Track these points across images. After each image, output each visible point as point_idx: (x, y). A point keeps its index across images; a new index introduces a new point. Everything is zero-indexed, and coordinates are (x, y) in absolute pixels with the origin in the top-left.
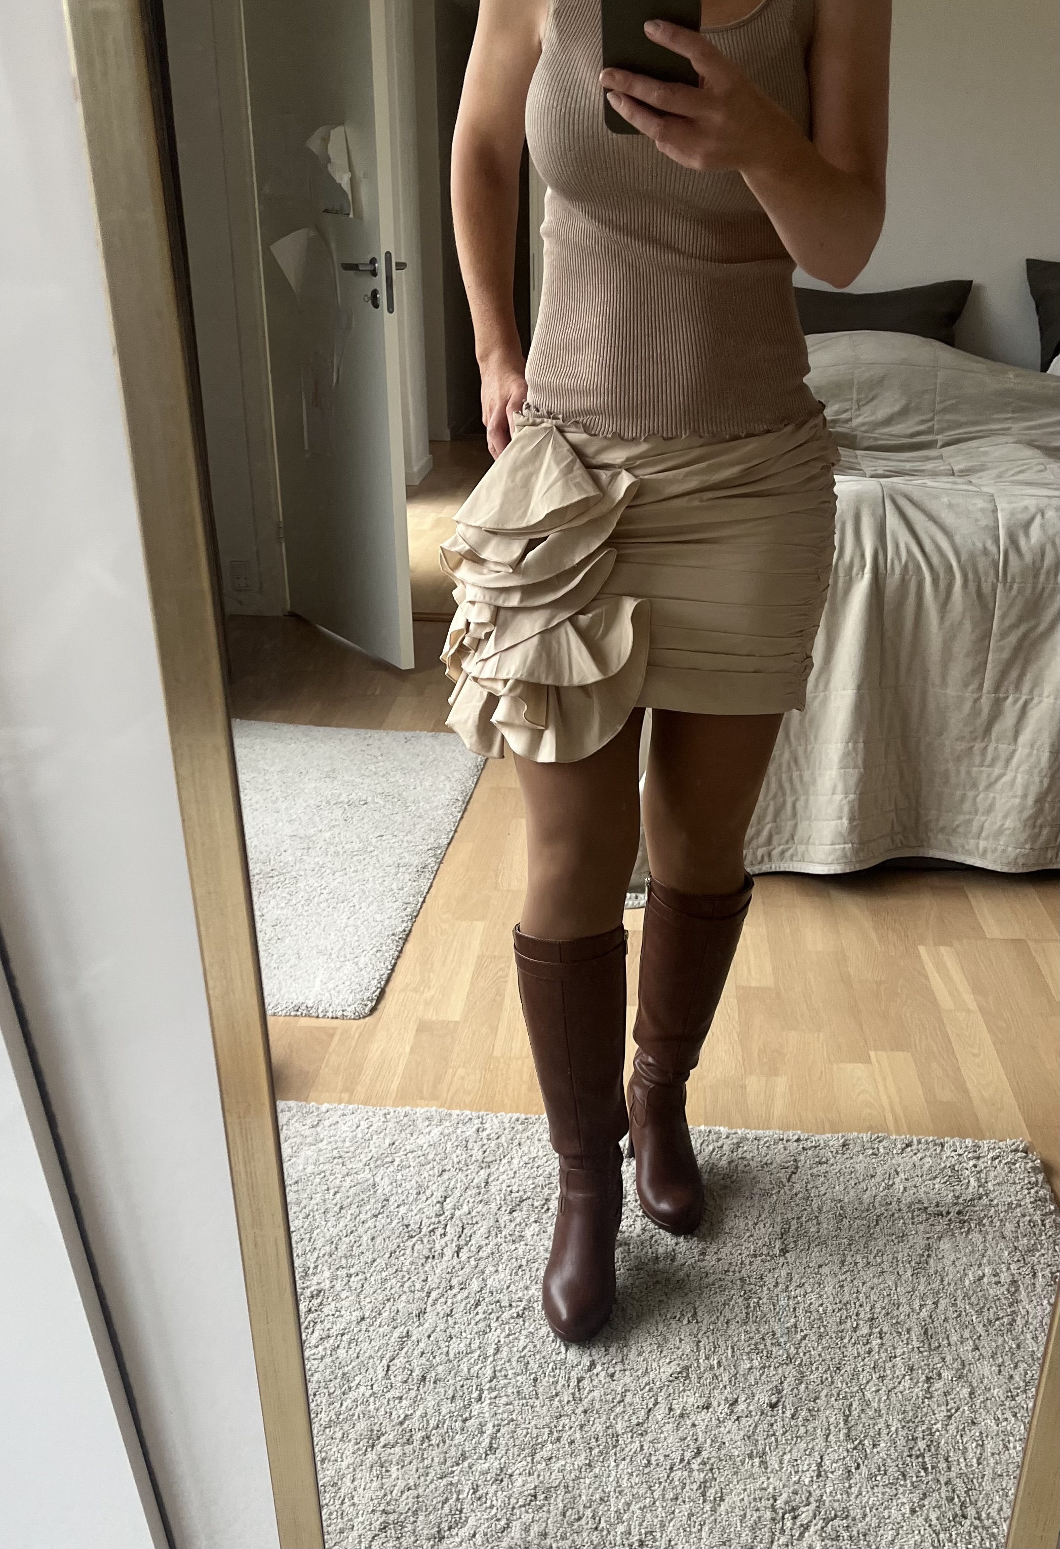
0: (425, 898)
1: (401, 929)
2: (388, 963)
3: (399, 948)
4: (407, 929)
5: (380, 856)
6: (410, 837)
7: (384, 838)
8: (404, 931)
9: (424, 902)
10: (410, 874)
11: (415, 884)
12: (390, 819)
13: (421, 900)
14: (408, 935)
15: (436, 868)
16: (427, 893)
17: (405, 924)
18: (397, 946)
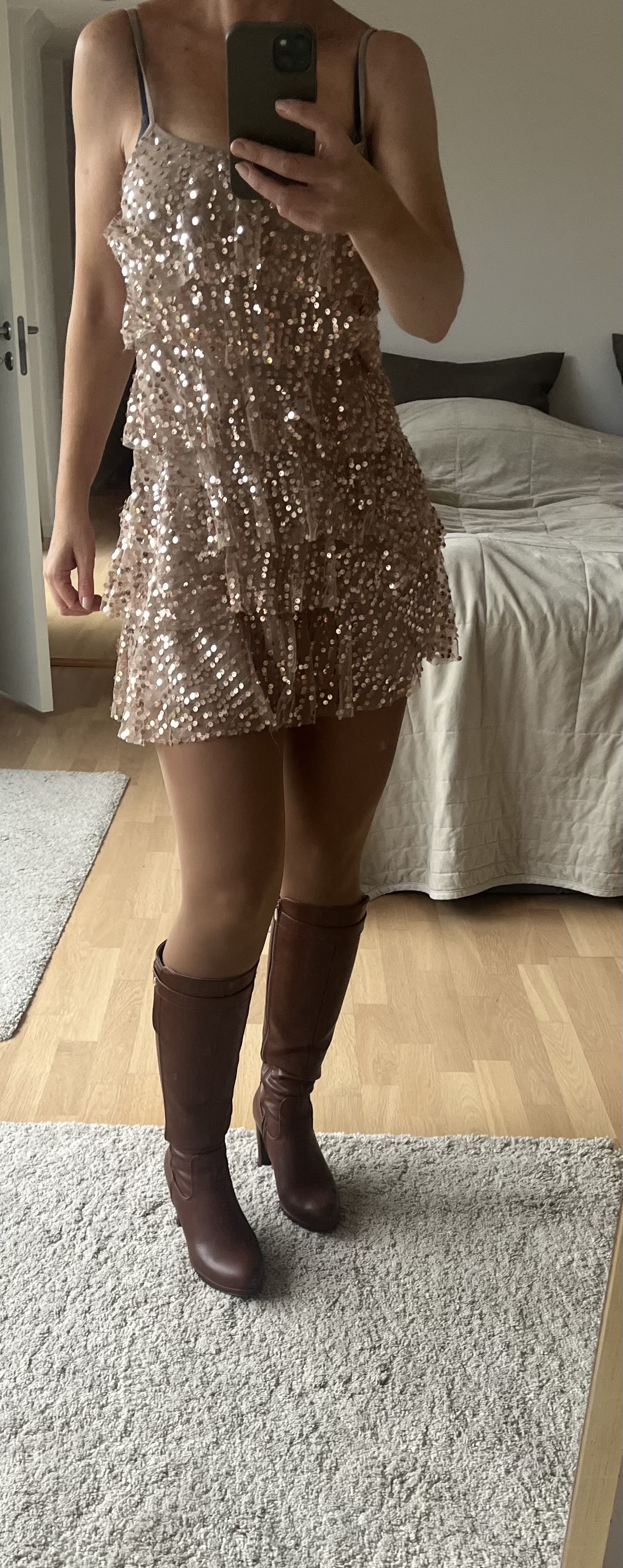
0: (64, 927)
1: (41, 957)
2: (29, 989)
3: (40, 975)
4: (48, 957)
5: (21, 889)
6: (50, 871)
7: (25, 871)
8: (45, 958)
9: (63, 931)
10: (50, 904)
11: (55, 914)
12: (31, 854)
13: (61, 929)
14: (48, 962)
15: (75, 899)
16: (67, 922)
17: (45, 952)
18: (38, 973)
